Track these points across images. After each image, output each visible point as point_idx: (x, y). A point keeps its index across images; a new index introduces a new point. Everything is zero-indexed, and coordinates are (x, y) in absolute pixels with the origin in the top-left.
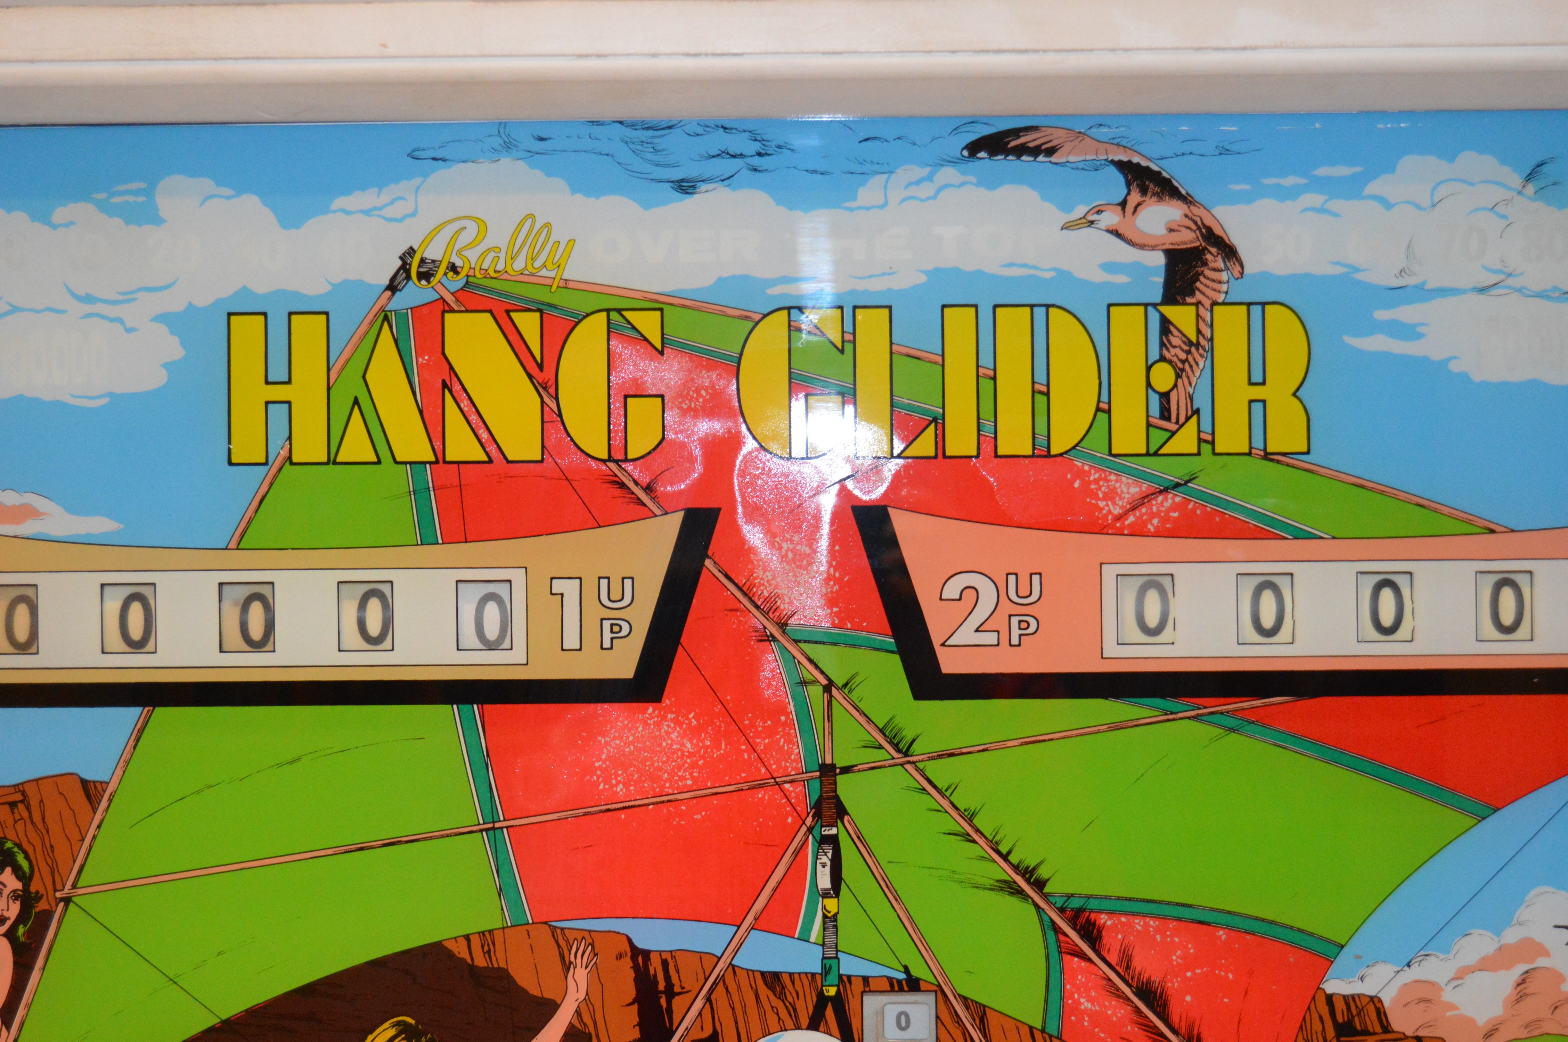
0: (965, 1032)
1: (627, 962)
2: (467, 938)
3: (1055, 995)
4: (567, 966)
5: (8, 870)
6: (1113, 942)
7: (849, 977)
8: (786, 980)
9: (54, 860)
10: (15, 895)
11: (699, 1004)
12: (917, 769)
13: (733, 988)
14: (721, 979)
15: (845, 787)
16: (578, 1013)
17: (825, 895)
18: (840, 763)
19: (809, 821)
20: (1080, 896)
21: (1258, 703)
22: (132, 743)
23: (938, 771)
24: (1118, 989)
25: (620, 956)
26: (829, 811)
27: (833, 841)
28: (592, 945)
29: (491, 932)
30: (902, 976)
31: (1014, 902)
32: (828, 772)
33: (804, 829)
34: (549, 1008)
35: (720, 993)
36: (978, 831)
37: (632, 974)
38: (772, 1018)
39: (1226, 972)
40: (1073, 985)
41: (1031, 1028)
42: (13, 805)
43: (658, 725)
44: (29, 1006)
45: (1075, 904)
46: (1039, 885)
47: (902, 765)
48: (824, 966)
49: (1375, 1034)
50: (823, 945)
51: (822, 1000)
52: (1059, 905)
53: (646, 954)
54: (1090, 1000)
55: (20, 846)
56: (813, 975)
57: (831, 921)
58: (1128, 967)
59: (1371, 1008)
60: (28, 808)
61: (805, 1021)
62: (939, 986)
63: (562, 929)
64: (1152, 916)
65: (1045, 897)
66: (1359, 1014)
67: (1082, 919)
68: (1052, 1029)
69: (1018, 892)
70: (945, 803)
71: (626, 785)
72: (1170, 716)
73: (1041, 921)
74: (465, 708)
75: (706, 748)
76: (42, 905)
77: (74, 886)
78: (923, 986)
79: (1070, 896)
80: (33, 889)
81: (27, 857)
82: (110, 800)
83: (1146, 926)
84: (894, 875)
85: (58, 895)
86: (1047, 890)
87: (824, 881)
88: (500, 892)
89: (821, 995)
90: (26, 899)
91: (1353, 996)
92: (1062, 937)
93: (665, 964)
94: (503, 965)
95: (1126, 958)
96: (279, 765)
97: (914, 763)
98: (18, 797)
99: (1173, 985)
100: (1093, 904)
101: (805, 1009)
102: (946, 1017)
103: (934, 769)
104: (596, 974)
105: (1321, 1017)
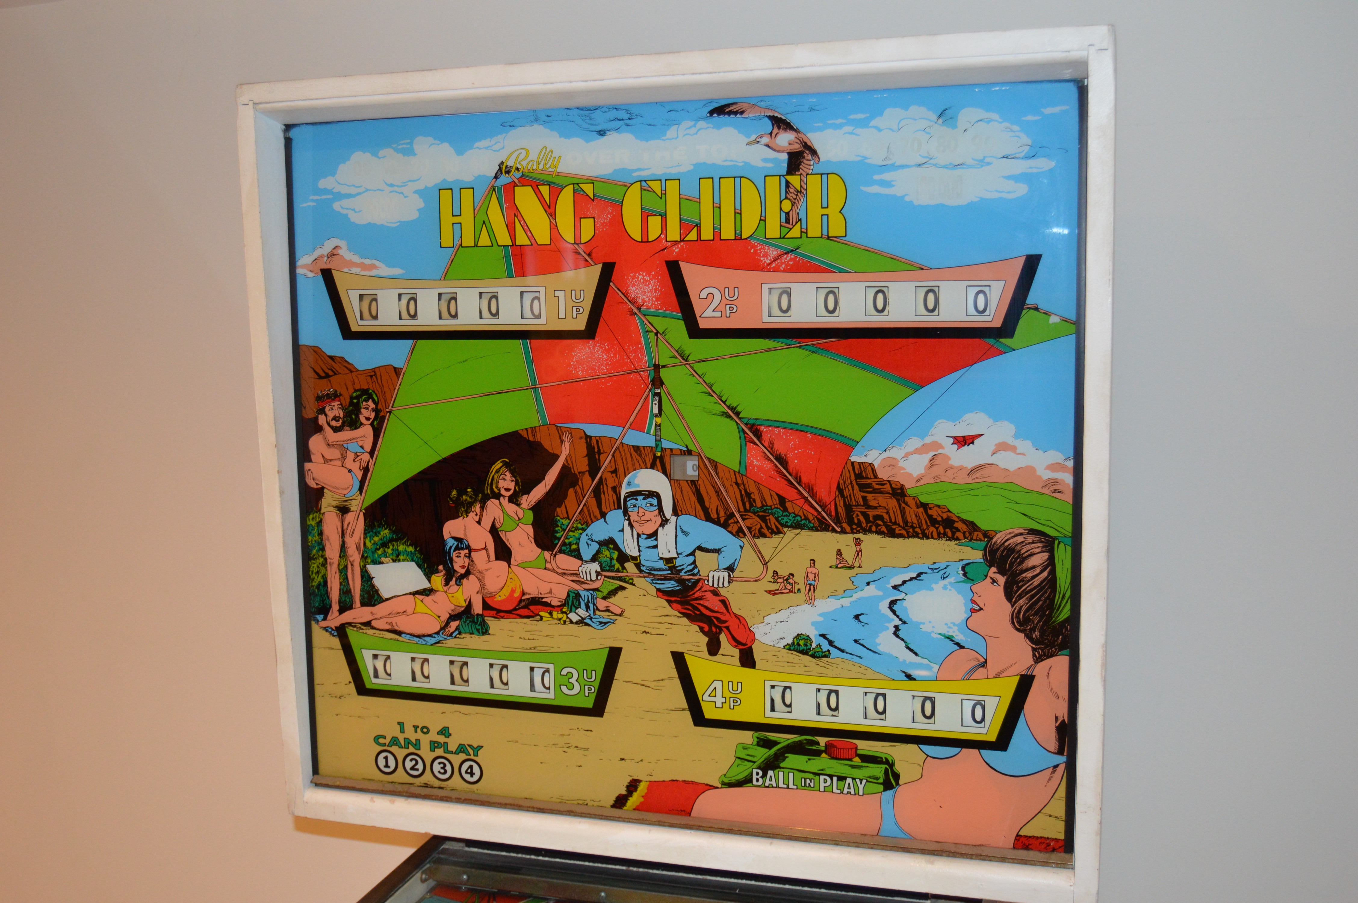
0: (709, 471)
1: (584, 440)
2: (526, 429)
3: (743, 457)
4: (562, 441)
5: (371, 400)
6: (766, 438)
7: (665, 449)
8: (642, 449)
9: (386, 397)
10: (373, 410)
11: (610, 457)
12: (691, 367)
13: (622, 453)
14: (618, 448)
15: (663, 373)
16: (566, 459)
17: (656, 416)
18: (661, 364)
19: (650, 387)
20: (753, 419)
21: (824, 341)
22: (410, 354)
23: (699, 368)
24: (768, 457)
25: (581, 438)
26: (657, 383)
27: (659, 395)
28: (571, 433)
29: (535, 427)
30: (685, 449)
31: (728, 420)
32: (657, 367)
33: (648, 390)
34: (556, 457)
35: (617, 454)
36: (714, 392)
37: (585, 445)
38: (636, 463)
39: (811, 451)
40: (751, 455)
41: (734, 471)
42: (371, 376)
43: (594, 348)
44: (379, 451)
45: (751, 422)
46: (738, 414)
47: (685, 365)
48: (656, 444)
49: (871, 479)
50: (655, 436)
51: (655, 458)
52: (745, 422)
53: (590, 437)
54: (758, 461)
55: (374, 391)
56: (652, 447)
57: (658, 426)
58: (772, 448)
59: (870, 468)
60: (376, 378)
61: (649, 466)
62: (699, 453)
63: (560, 427)
64: (782, 428)
65: (740, 419)
66: (864, 470)
67: (754, 428)
68: (743, 472)
69: (730, 417)
70: (701, 380)
71: (583, 372)
72: (789, 346)
73: (738, 429)
74: (525, 341)
75: (611, 357)
76: (382, 414)
77: (392, 407)
78: (693, 453)
79: (749, 419)
80: (379, 408)
81: (377, 396)
82: (403, 375)
83: (779, 431)
84: (681, 408)
85: (387, 410)
86: (740, 416)
87: (656, 411)
88: (538, 412)
89: (654, 455)
90: (377, 411)
91: (862, 463)
92: (746, 435)
93: (597, 441)
94: (539, 440)
95: (772, 445)
96: (460, 362)
97: (689, 364)
98: (373, 374)
99: (790, 455)
100: (758, 422)
101: (649, 461)
102: (702, 466)
103: (697, 367)
104: (572, 443)
105: (849, 471)
